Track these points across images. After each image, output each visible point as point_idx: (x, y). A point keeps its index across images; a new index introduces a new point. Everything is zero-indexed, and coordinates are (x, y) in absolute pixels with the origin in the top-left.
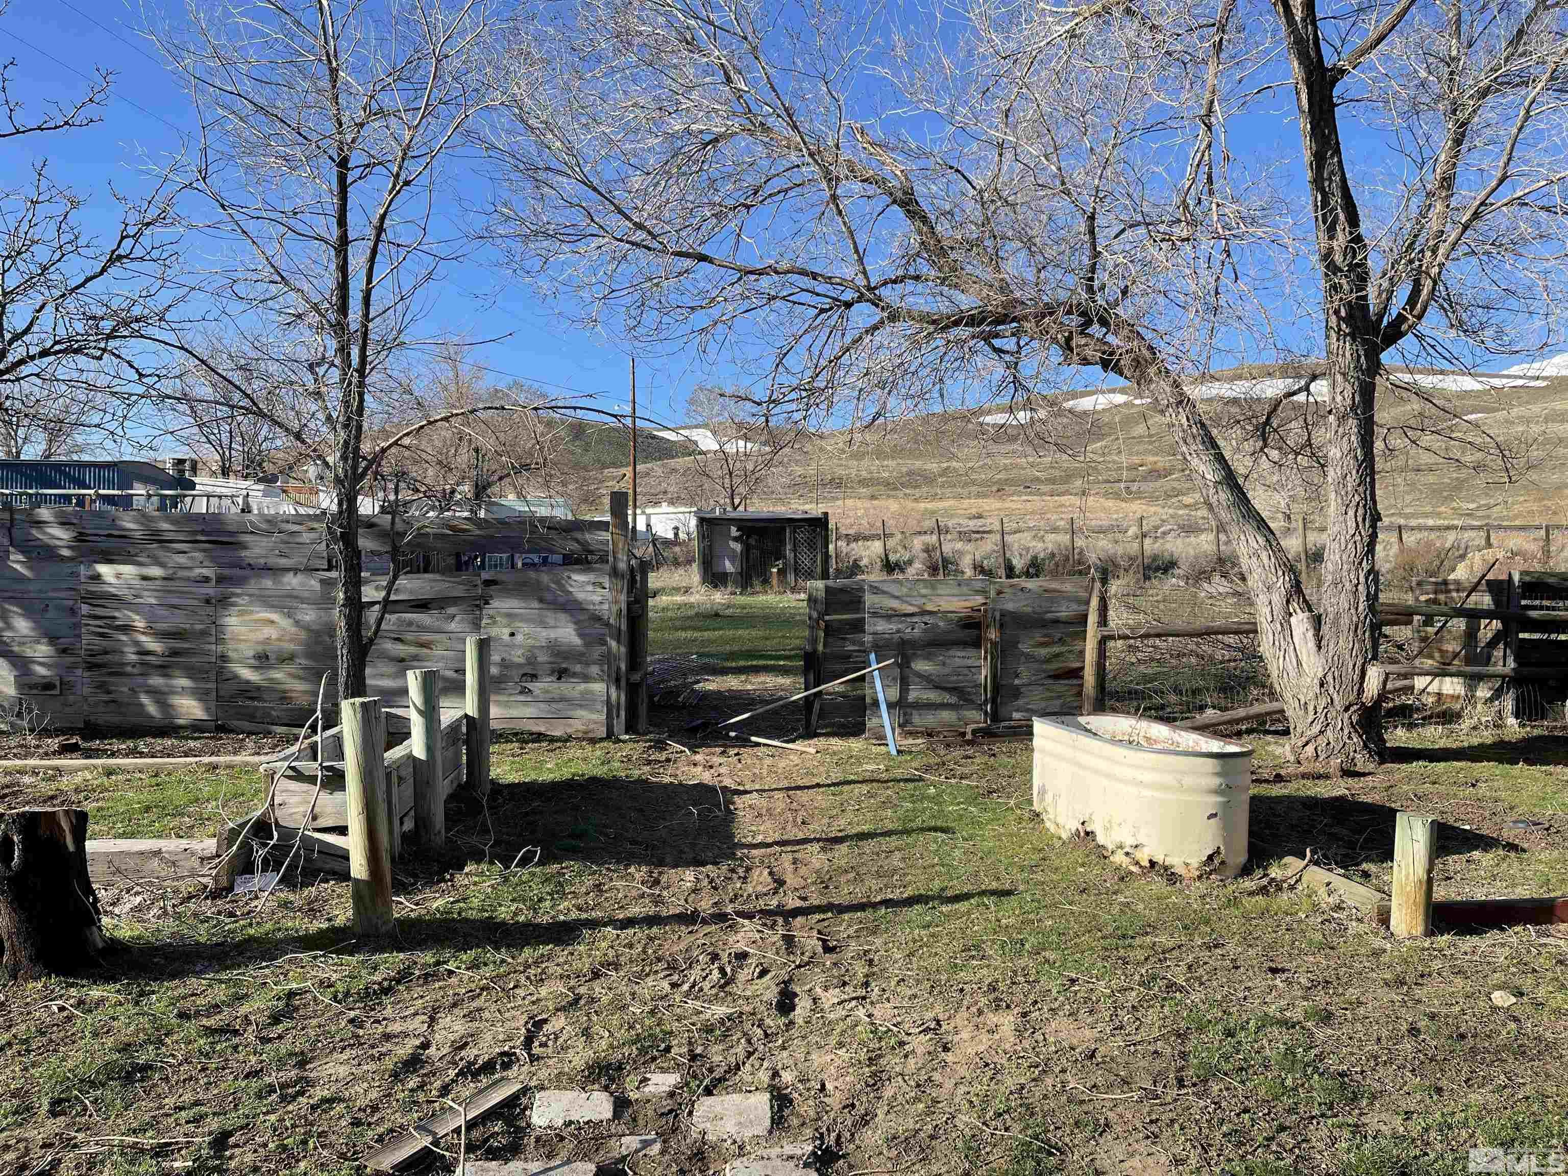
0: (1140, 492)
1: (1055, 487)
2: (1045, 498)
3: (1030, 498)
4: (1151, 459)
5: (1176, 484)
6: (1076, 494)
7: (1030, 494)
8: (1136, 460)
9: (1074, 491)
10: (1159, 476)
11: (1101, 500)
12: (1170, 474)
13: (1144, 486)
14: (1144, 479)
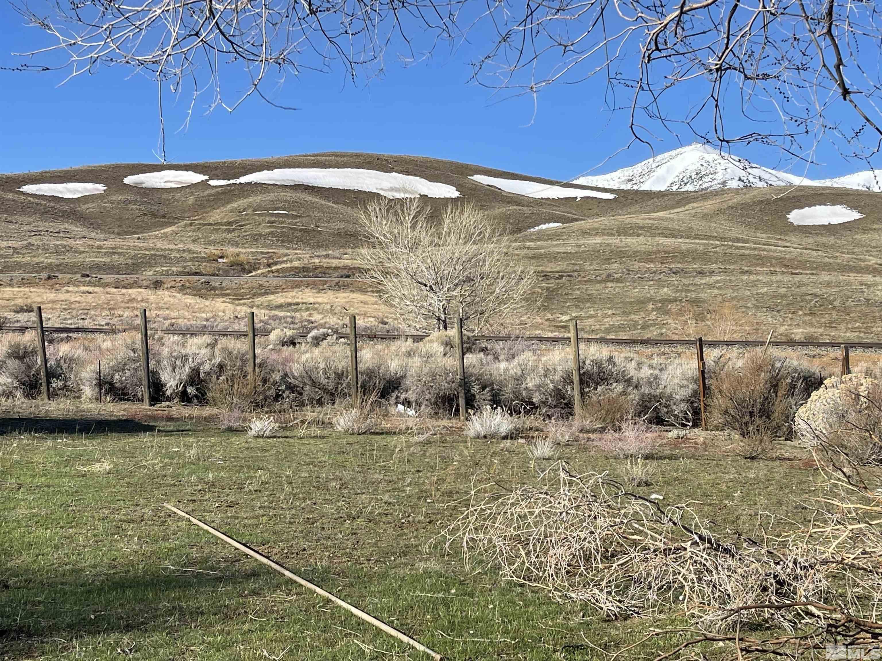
0: (222, 289)
1: (120, 277)
2: (108, 290)
3: (91, 289)
4: (231, 250)
5: (263, 281)
6: (147, 287)
7: (90, 284)
8: (212, 250)
9: (145, 283)
10: (244, 270)
11: (179, 296)
12: (255, 269)
13: (226, 282)
14: (226, 273)
